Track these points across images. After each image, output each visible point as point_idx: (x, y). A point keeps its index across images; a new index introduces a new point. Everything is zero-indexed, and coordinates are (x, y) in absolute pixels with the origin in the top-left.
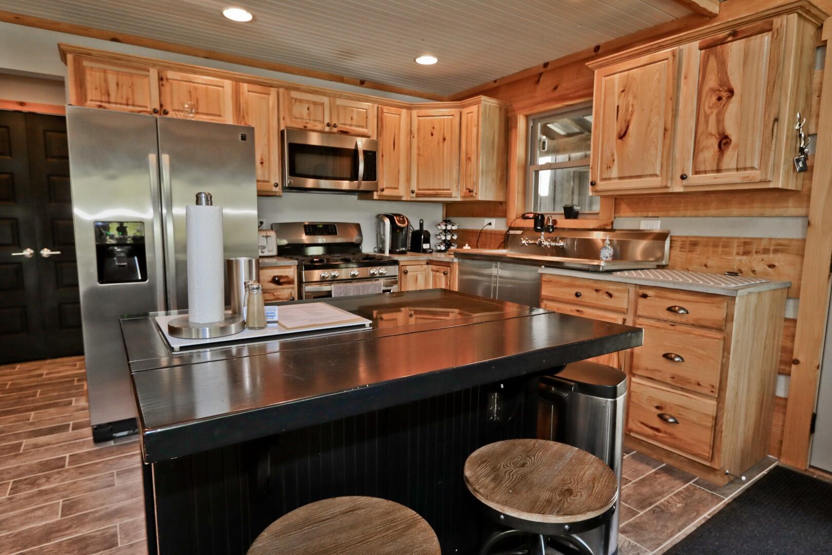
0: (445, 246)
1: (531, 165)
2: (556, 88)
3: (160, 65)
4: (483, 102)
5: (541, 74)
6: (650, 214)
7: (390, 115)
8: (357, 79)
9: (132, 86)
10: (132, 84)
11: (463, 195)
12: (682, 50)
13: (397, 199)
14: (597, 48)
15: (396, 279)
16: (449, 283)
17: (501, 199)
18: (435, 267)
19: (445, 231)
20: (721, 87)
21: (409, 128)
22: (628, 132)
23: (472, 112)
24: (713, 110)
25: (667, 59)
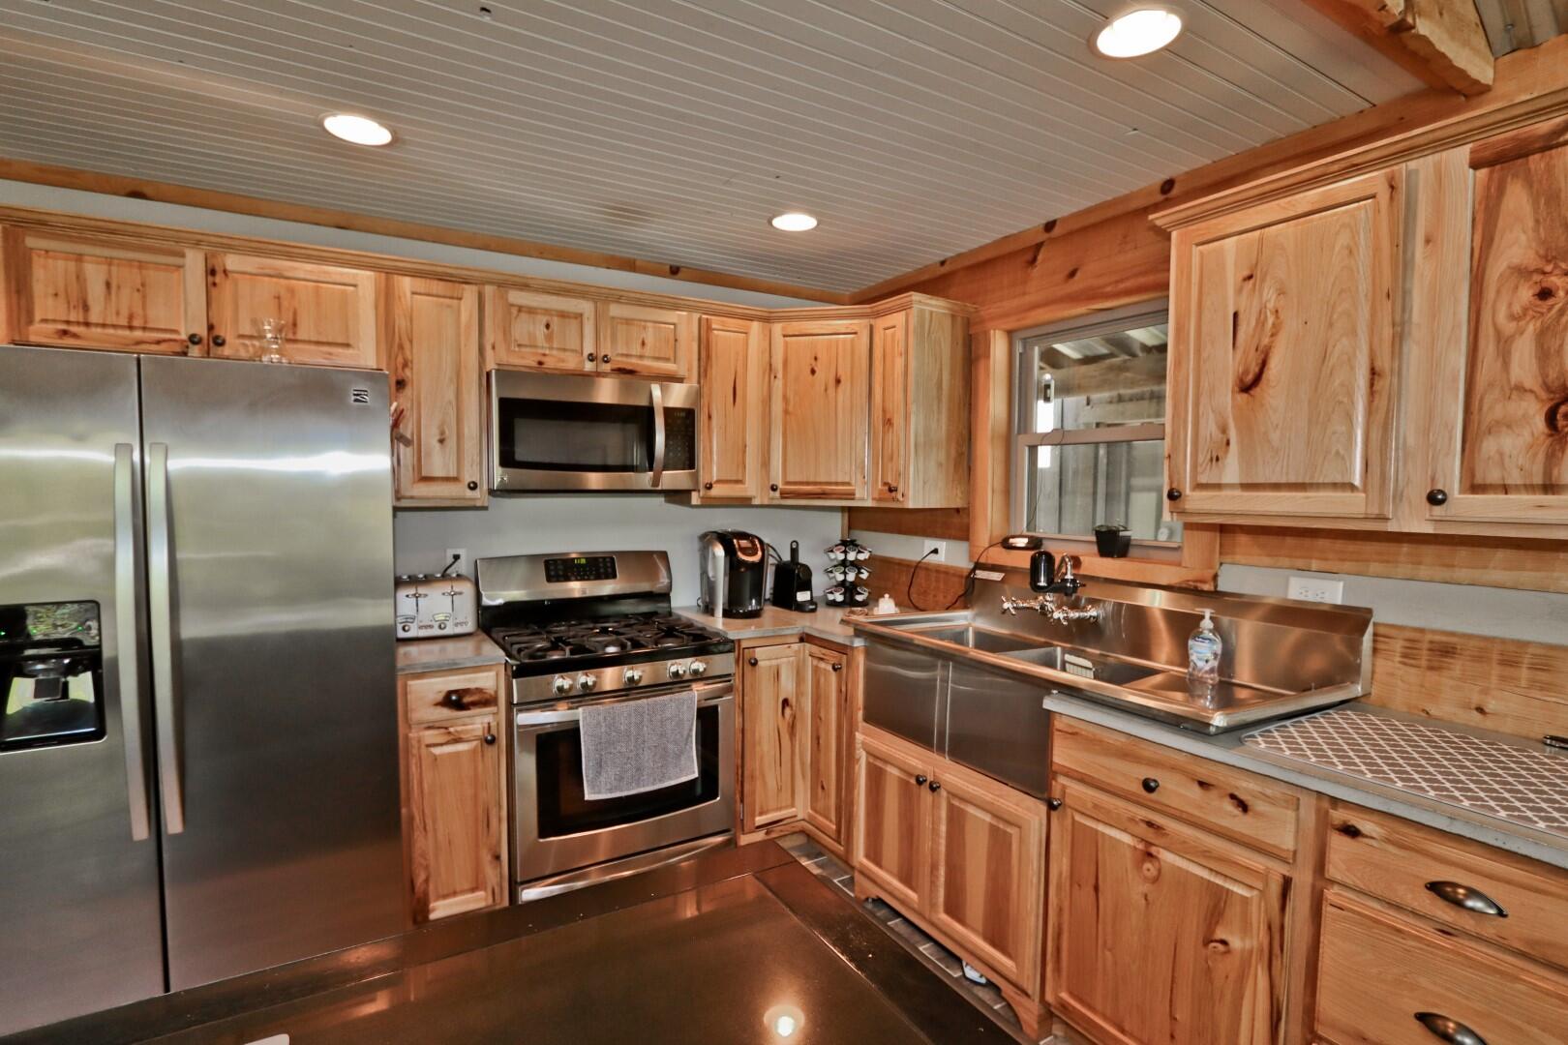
0: (844, 594)
1: (1019, 433)
2: (1072, 274)
3: (210, 244)
4: (916, 306)
5: (1039, 246)
6: (1315, 564)
7: (725, 334)
8: (665, 264)
9: (142, 289)
10: (143, 285)
11: (876, 496)
12: (1417, 171)
13: (744, 502)
14: (1168, 185)
15: (729, 681)
16: (844, 689)
17: (958, 503)
18: (816, 650)
19: (844, 563)
20: (1548, 262)
21: (767, 359)
22: (1264, 376)
23: (894, 327)
24: (1522, 323)
25: (1373, 197)
